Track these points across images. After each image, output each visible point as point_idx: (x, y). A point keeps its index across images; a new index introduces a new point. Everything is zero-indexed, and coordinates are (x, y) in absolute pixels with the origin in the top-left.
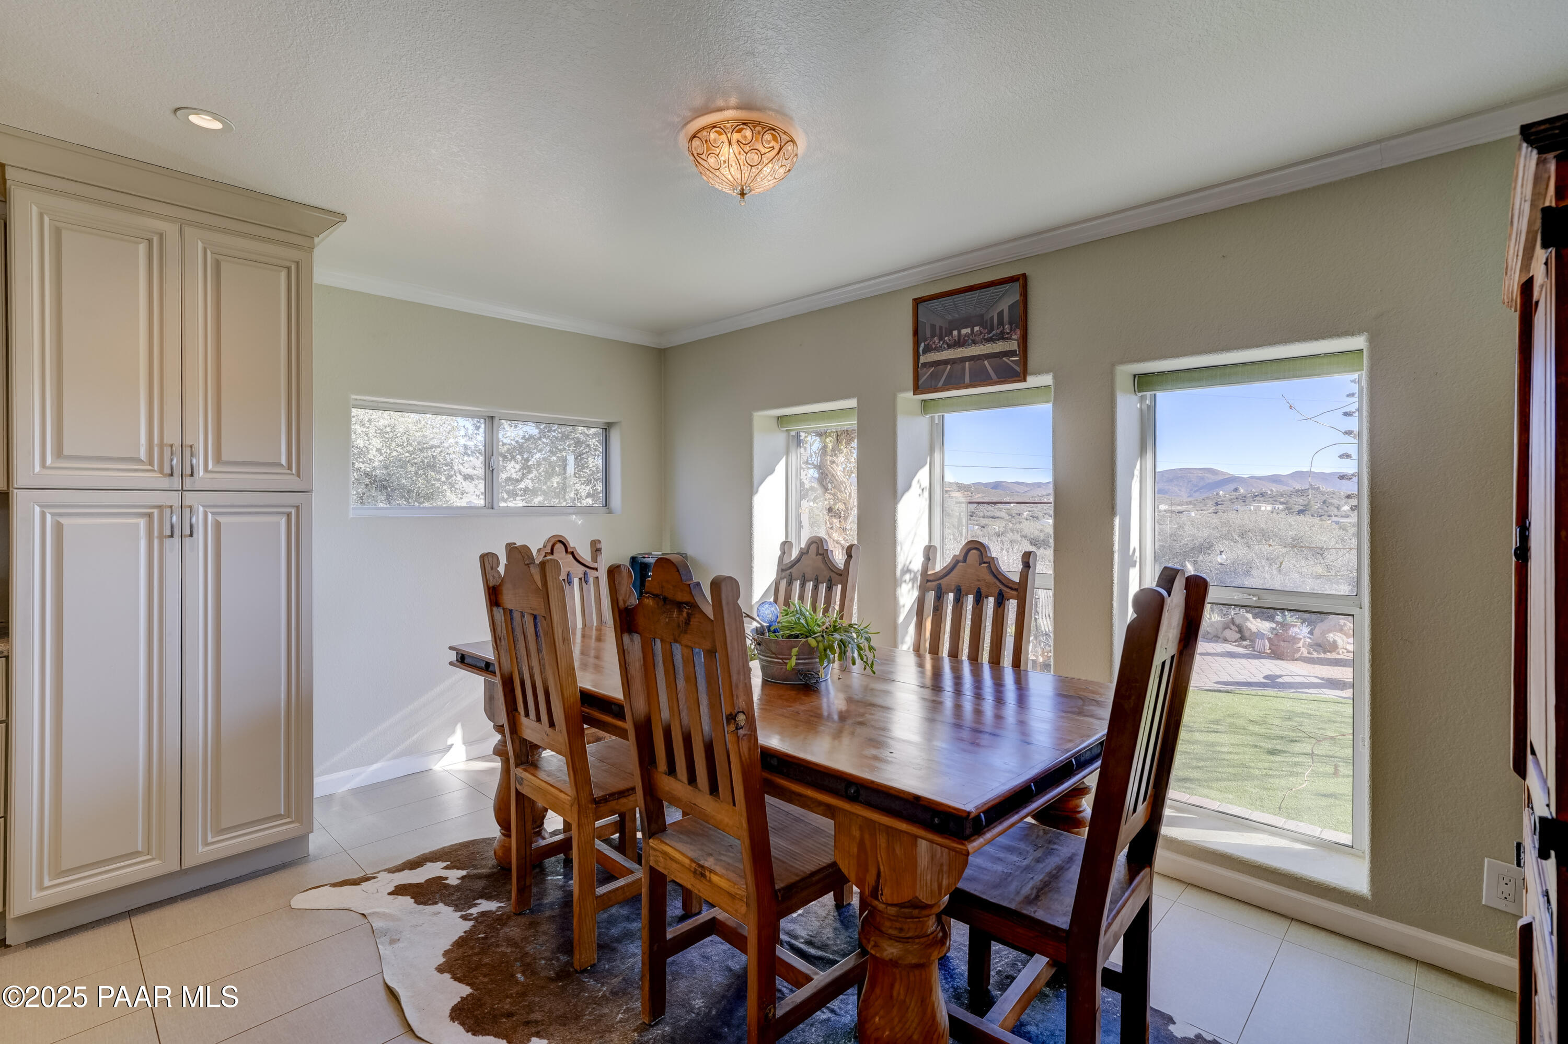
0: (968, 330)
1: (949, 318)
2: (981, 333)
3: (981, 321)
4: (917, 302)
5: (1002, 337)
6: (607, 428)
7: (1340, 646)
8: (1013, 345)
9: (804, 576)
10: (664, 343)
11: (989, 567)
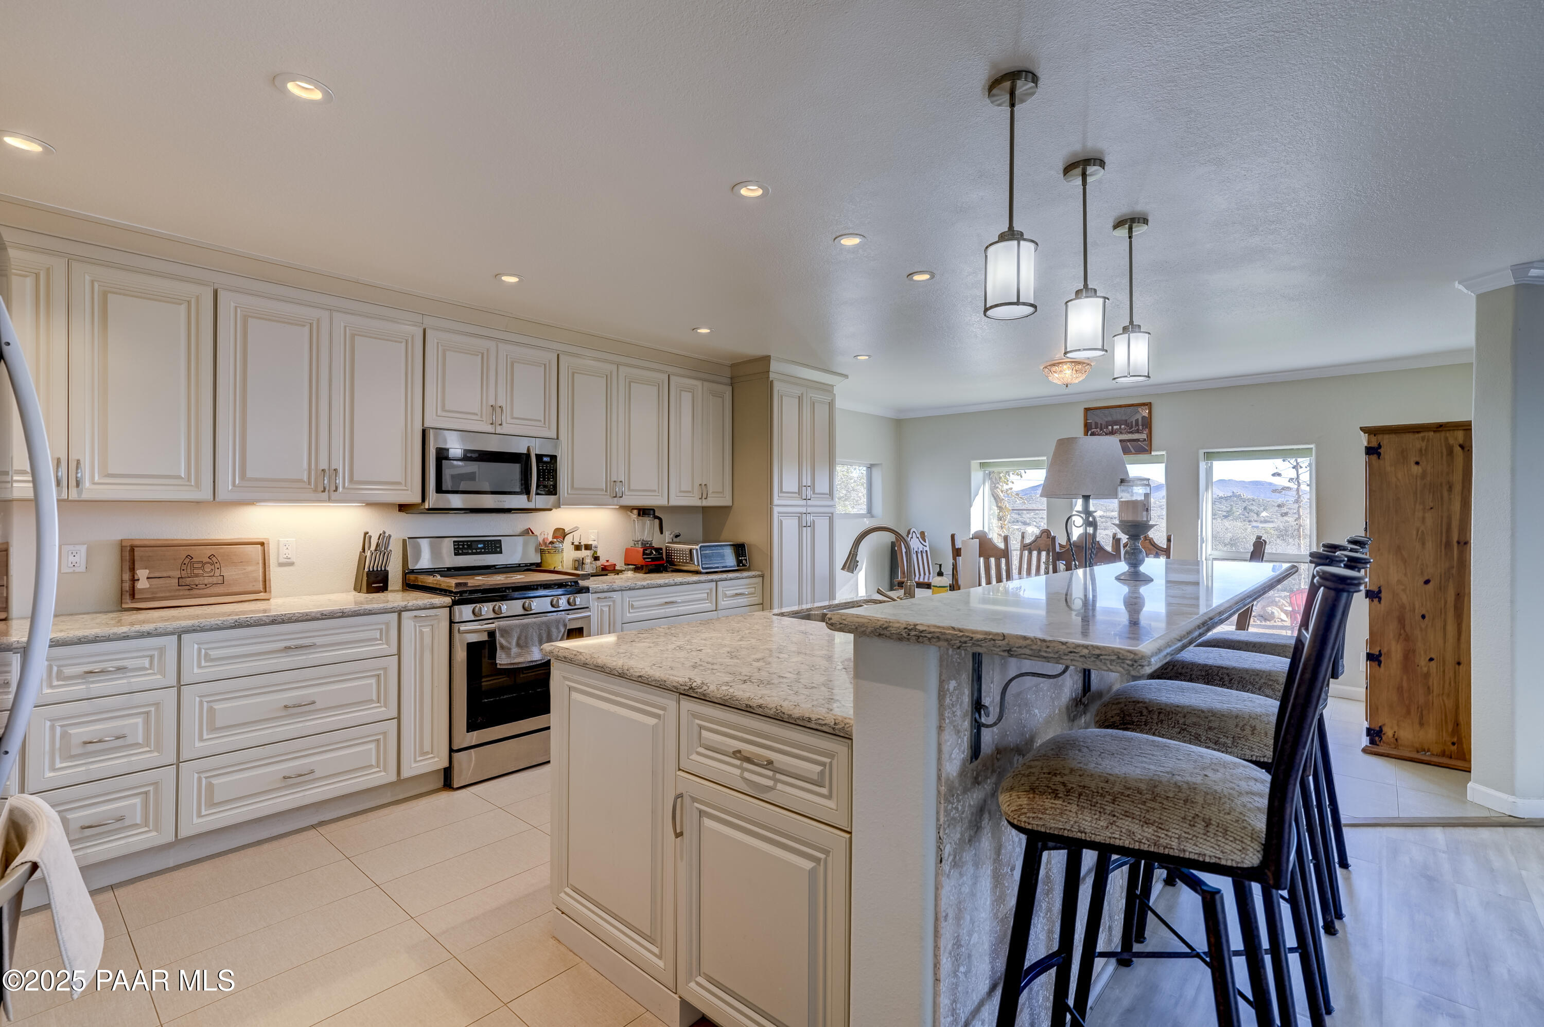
0: (1118, 427)
1: (1106, 420)
2: (1125, 429)
3: (1126, 423)
4: (1087, 410)
5: (1138, 432)
6: (870, 467)
7: (1276, 617)
8: (1144, 436)
9: (1039, 549)
10: (902, 416)
11: (1150, 542)
